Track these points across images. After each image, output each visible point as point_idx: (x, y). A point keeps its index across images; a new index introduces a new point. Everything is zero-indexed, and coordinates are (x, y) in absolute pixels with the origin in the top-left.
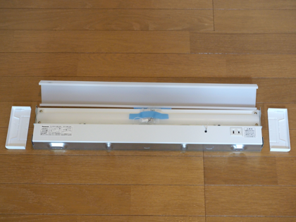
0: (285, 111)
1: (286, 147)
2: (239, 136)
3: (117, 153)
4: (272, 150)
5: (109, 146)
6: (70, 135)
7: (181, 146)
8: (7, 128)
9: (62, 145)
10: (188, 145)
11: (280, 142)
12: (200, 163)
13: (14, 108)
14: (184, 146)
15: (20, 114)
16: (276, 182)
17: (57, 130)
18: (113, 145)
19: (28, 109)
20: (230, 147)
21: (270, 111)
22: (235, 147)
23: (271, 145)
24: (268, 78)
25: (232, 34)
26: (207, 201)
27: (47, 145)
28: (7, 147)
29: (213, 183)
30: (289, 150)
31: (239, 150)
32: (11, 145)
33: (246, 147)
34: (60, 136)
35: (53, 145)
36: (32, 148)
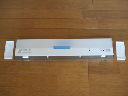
0: (123, 43)
1: (124, 58)
2: (104, 52)
3: (51, 60)
4: (118, 59)
5: (48, 57)
6: (31, 53)
7: (79, 57)
8: (4, 50)
9: (27, 57)
10: (82, 56)
11: (121, 56)
12: (87, 64)
13: (7, 42)
14: (80, 57)
15: (9, 44)
16: (119, 73)
17: (25, 51)
18: (49, 57)
19: (13, 42)
20: (100, 57)
21: (117, 43)
22: (102, 57)
23: (117, 57)
24: (116, 29)
25: (101, 10)
26: (90, 81)
27: (21, 58)
28: (4, 58)
29: (92, 73)
30: (125, 59)
31: (104, 58)
32: (6, 57)
33: (107, 57)
34: (27, 54)
35: (24, 57)
36: (15, 59)
